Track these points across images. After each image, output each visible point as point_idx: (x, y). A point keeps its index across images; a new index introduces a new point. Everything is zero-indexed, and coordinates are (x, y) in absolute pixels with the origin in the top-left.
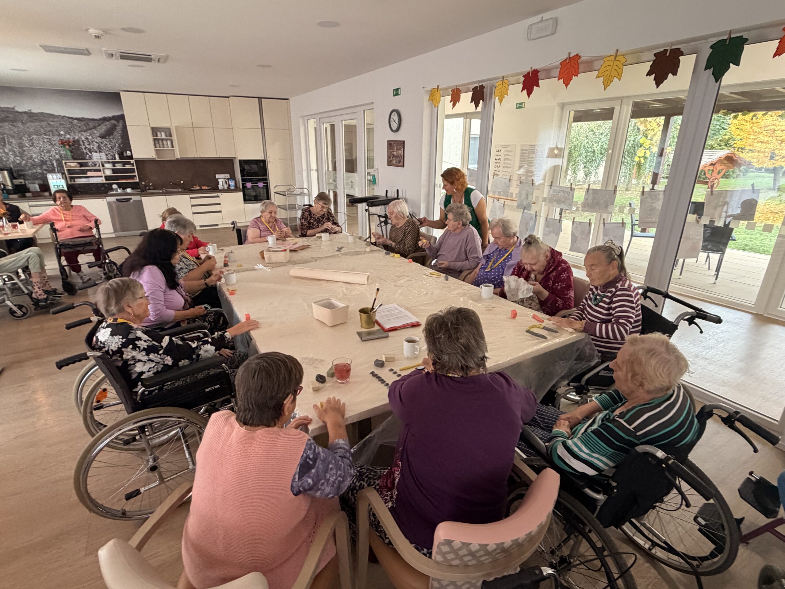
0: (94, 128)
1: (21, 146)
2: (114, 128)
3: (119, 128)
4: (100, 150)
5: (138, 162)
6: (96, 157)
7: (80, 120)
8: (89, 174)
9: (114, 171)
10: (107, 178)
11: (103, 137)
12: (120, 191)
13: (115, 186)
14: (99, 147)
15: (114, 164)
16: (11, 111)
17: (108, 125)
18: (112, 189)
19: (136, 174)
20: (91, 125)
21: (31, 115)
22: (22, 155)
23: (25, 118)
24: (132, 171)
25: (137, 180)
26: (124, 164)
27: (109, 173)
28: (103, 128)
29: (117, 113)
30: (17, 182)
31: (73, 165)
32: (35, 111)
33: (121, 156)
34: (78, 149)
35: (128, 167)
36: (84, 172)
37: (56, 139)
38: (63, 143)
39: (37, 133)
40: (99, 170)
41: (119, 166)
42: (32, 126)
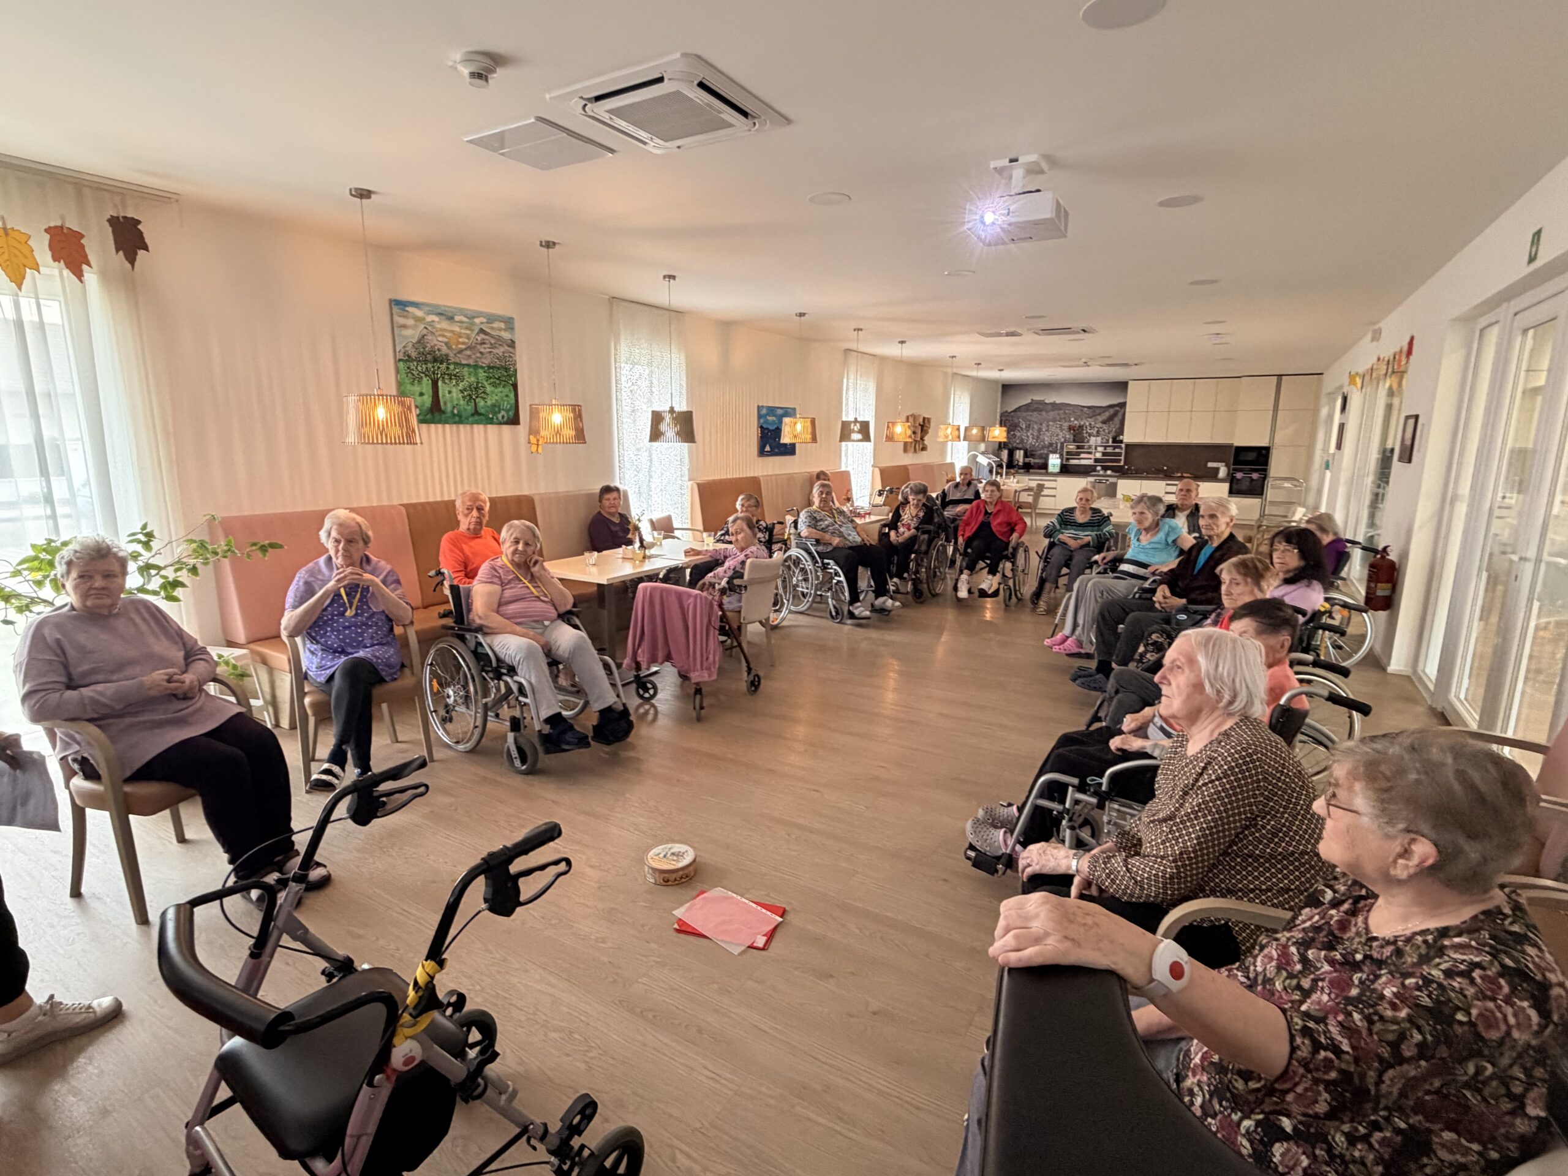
0: (1099, 414)
1: (1040, 430)
2: (1115, 414)
3: (1120, 415)
4: (1098, 434)
5: (1127, 446)
6: (1093, 441)
7: (1089, 407)
8: (1082, 456)
9: (1104, 454)
10: (1096, 460)
11: (1104, 422)
12: (1102, 472)
13: (1099, 468)
14: (1098, 432)
15: (1105, 447)
16: (1042, 403)
17: (1112, 411)
18: (1095, 470)
19: (1122, 458)
20: (1098, 411)
21: (1055, 406)
22: (1038, 437)
23: (1050, 407)
24: (1119, 454)
25: (1122, 463)
26: (1115, 448)
27: (1099, 455)
28: (1107, 414)
29: (1121, 400)
30: (1027, 460)
31: (1072, 447)
32: (1058, 402)
33: (1115, 440)
34: (1081, 433)
35: (1117, 450)
36: (1078, 454)
37: (1066, 425)
38: (1070, 428)
39: (1054, 420)
40: (1090, 453)
41: (1109, 450)
42: (1052, 414)
